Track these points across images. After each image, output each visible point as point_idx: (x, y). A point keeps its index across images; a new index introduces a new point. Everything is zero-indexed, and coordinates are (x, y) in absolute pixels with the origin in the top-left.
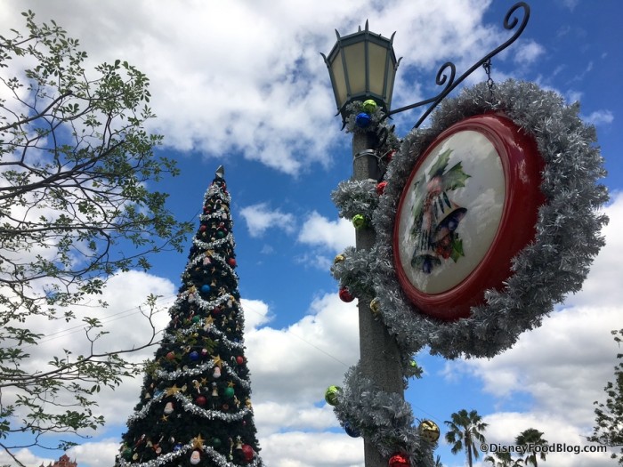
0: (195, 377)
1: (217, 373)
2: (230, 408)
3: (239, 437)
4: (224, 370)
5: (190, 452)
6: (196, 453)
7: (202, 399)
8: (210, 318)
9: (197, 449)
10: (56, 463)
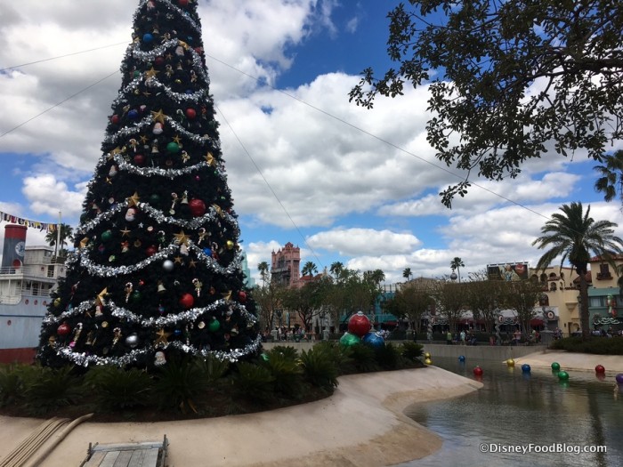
0: (132, 136)
1: (158, 129)
2: (174, 164)
3: (186, 193)
4: (166, 125)
5: (125, 210)
6: (131, 211)
7: (139, 157)
8: (152, 70)
9: (133, 206)
10: (283, 249)
